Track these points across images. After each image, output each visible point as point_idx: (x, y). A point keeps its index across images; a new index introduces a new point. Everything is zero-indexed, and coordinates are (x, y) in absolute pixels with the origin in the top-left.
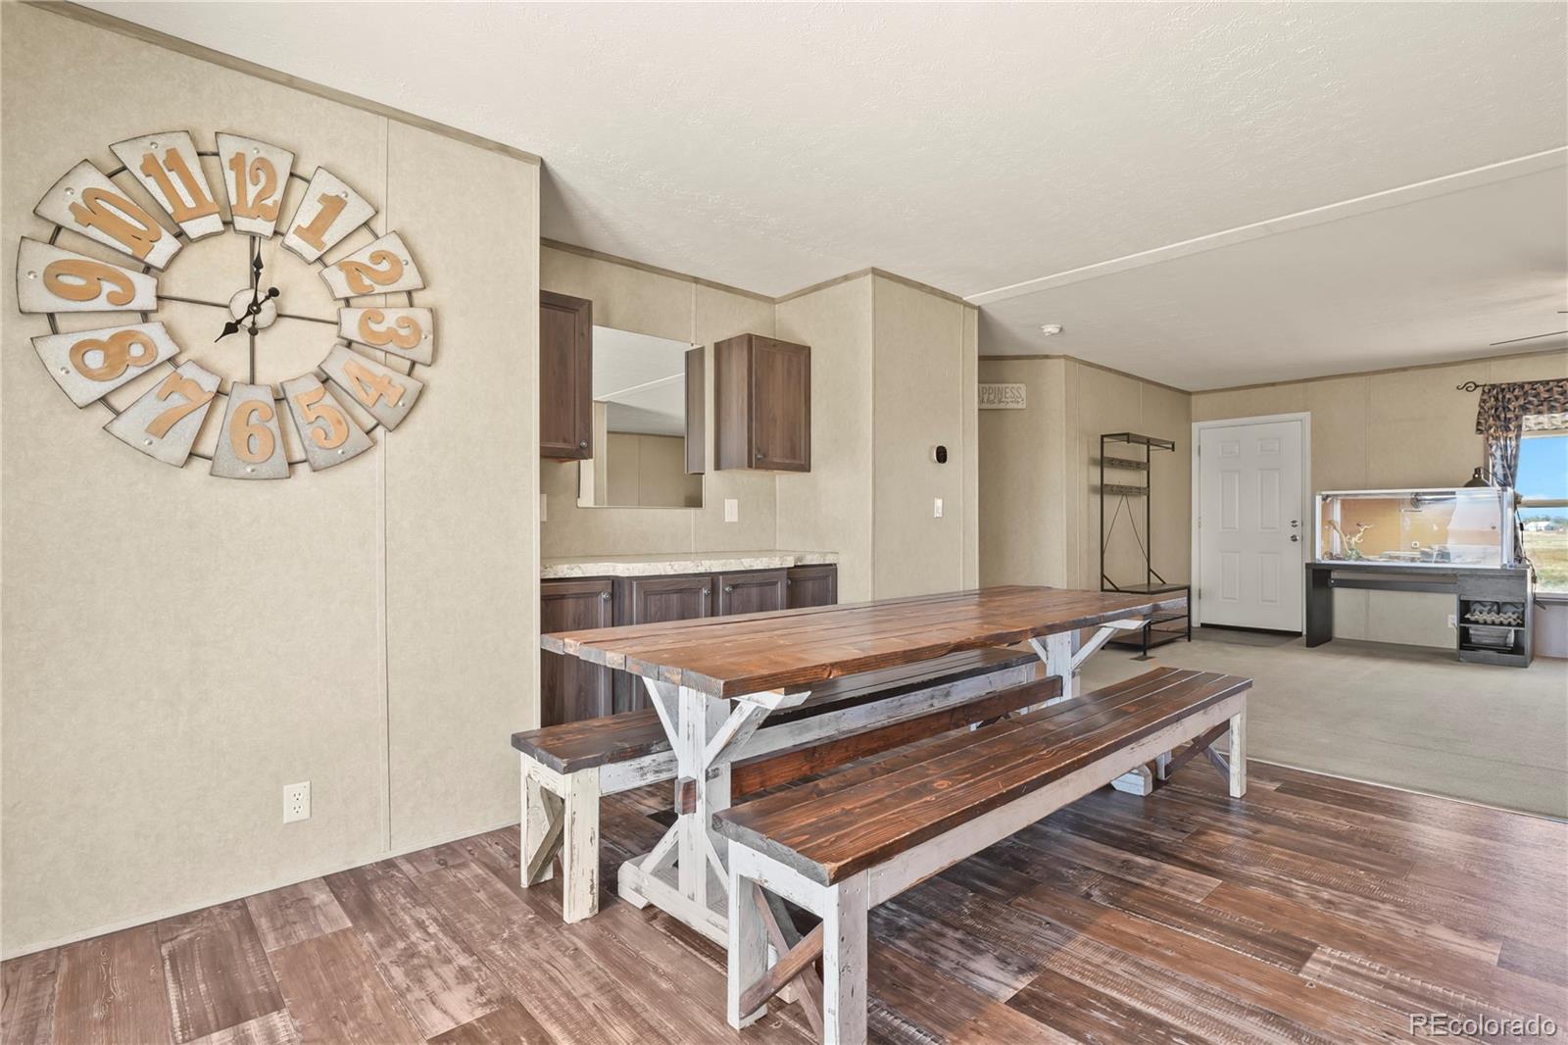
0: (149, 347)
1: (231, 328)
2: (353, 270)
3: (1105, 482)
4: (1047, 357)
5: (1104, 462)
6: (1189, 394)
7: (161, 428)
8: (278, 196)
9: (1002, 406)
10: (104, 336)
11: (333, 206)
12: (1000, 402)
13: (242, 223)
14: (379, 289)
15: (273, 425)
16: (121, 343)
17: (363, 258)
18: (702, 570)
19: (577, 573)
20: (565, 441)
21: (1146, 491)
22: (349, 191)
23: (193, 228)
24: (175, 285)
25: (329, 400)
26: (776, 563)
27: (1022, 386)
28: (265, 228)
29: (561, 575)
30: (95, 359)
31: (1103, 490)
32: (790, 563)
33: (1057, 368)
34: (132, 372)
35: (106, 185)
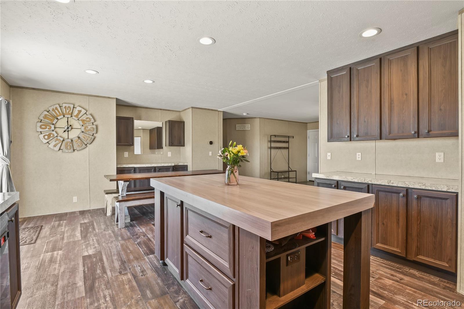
0: (53, 135)
1: (65, 131)
2: (83, 121)
3: (271, 146)
4: (255, 118)
5: (271, 141)
6: (307, 123)
7: (55, 146)
8: (71, 111)
9: (245, 129)
10: (47, 134)
11: (80, 112)
12: (244, 128)
13: (66, 116)
14: (87, 123)
15: (71, 145)
16: (49, 135)
17: (85, 119)
18: (152, 166)
19: (127, 166)
20: (128, 143)
21: (288, 148)
22: (82, 109)
23: (59, 118)
24: (57, 126)
25: (79, 140)
26: (170, 165)
27: (250, 125)
28: (70, 116)
29: (124, 167)
30: (46, 137)
31: (271, 148)
32: (173, 165)
33: (258, 121)
34: (51, 138)
35: (47, 113)
